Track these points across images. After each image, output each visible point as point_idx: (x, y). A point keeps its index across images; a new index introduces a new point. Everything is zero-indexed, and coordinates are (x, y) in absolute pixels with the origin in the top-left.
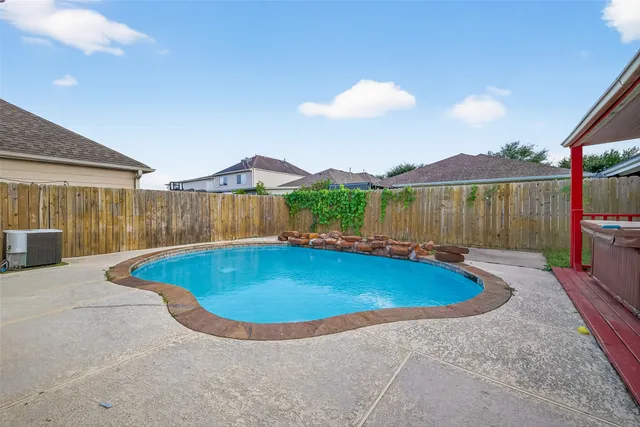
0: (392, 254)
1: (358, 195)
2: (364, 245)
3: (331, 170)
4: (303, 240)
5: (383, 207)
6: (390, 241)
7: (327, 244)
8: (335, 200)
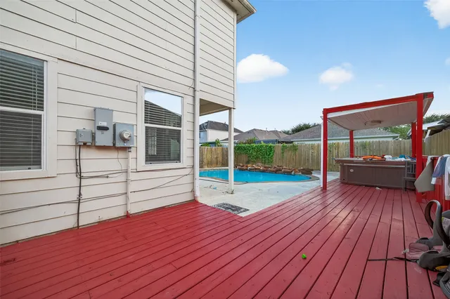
0: (284, 173)
1: (270, 147)
2: (272, 169)
3: (255, 129)
4: (245, 168)
5: (283, 153)
6: (284, 167)
7: (256, 169)
8: (259, 149)
